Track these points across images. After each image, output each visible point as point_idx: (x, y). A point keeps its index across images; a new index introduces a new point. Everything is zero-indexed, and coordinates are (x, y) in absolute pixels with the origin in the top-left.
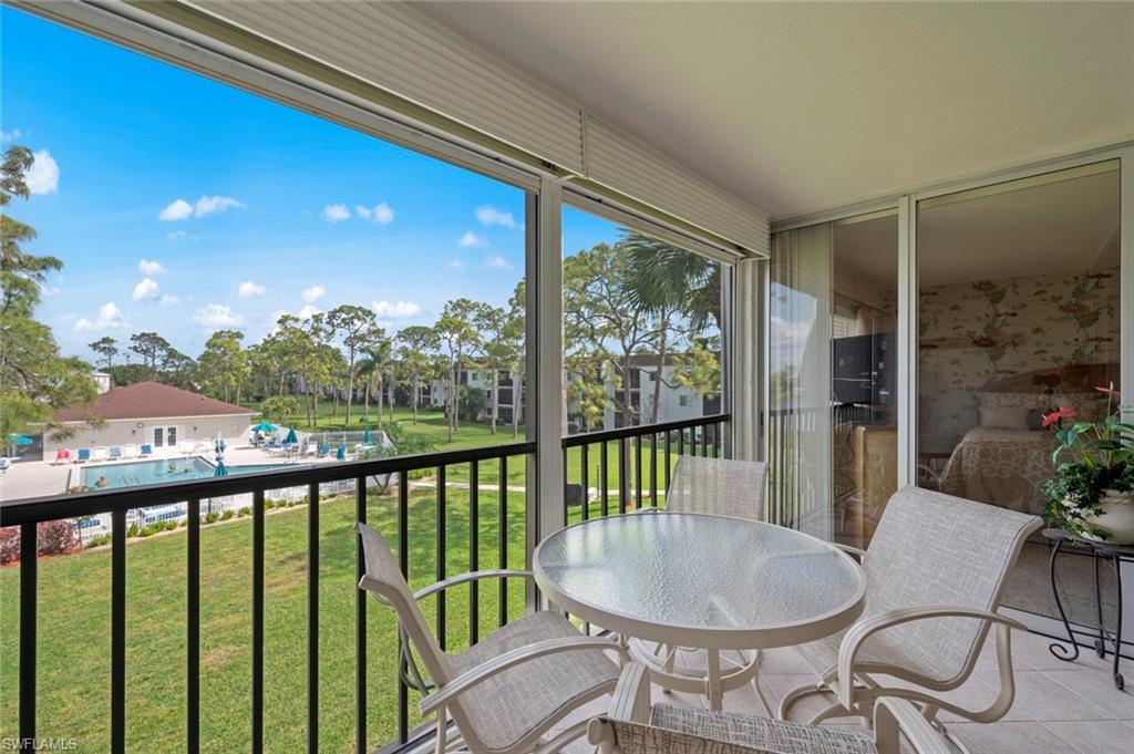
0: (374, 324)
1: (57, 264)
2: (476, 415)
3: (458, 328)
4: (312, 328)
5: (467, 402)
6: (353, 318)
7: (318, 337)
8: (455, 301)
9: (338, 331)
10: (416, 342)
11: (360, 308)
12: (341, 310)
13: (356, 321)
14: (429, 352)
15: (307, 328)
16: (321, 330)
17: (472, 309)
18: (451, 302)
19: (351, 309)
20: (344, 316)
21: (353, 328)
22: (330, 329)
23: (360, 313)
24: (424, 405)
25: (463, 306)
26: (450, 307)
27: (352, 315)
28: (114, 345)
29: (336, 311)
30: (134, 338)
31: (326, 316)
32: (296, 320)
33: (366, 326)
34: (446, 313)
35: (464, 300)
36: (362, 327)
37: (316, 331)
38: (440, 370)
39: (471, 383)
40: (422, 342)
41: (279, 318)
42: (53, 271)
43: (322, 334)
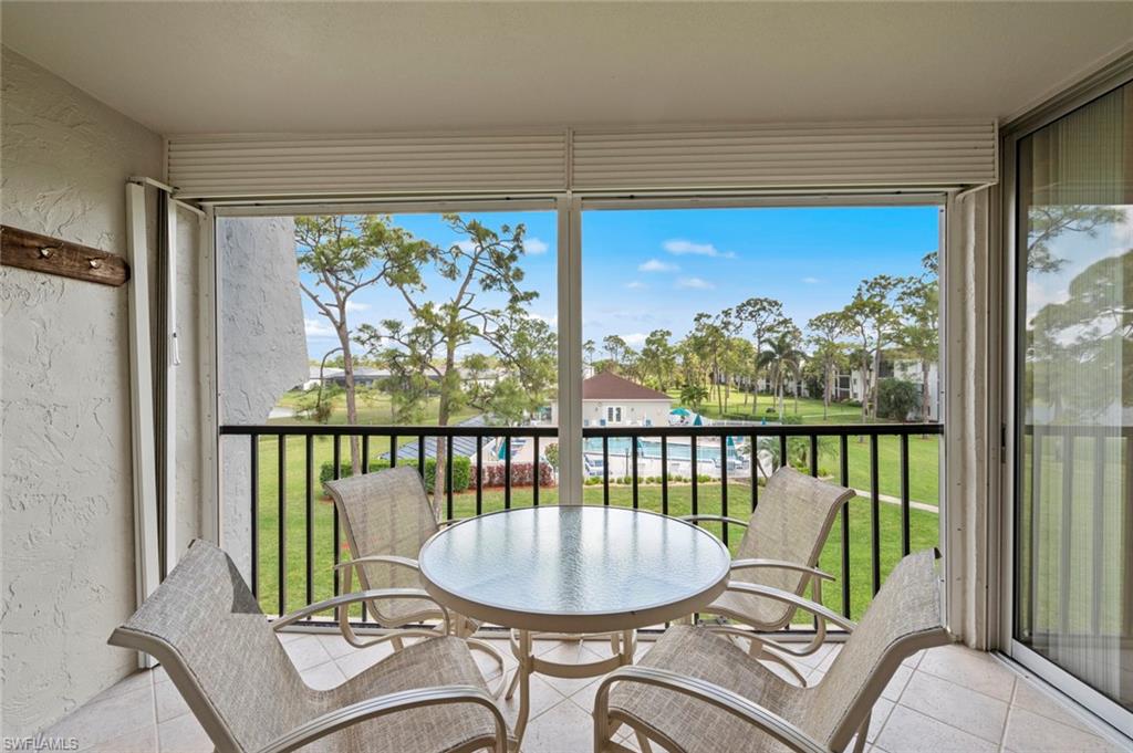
0: (780, 315)
1: (536, 295)
2: (906, 413)
3: (875, 309)
4: (723, 323)
5: (892, 397)
6: (759, 310)
7: (728, 330)
8: (871, 280)
9: (745, 323)
10: (831, 329)
11: (765, 300)
12: (749, 303)
13: (762, 313)
14: (846, 339)
15: (718, 323)
16: (729, 323)
17: (895, 285)
18: (866, 282)
19: (756, 302)
20: (751, 309)
21: (760, 320)
22: (738, 322)
23: (765, 304)
24: (841, 399)
25: (883, 284)
26: (865, 287)
27: (758, 307)
28: (593, 346)
29: (744, 305)
30: (606, 340)
31: (735, 310)
32: (709, 317)
33: (772, 316)
34: (859, 294)
35: (882, 278)
36: (768, 319)
37: (726, 325)
38: (860, 359)
39: (898, 375)
40: (837, 330)
41: (696, 316)
42: (535, 298)
43: (731, 328)
